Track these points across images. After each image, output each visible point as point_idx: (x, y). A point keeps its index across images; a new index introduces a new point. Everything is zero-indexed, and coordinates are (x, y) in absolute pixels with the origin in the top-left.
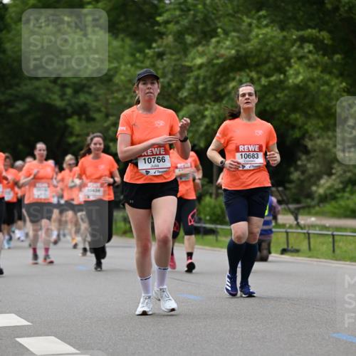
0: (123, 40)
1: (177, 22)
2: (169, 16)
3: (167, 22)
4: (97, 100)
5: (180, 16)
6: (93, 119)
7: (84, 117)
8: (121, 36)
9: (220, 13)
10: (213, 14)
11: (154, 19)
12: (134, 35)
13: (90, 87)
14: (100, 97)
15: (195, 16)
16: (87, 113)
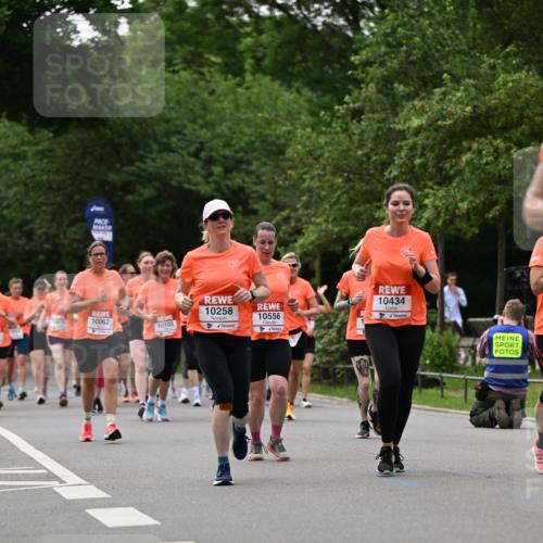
0: (298, 91)
1: (383, 64)
2: (370, 54)
3: (367, 64)
4: (260, 183)
5: (386, 54)
6: (255, 212)
7: (240, 208)
8: (298, 84)
9: (447, 49)
10: (438, 50)
11: (348, 58)
12: (316, 84)
13: (249, 163)
14: (264, 178)
15: (408, 54)
16: (245, 203)
